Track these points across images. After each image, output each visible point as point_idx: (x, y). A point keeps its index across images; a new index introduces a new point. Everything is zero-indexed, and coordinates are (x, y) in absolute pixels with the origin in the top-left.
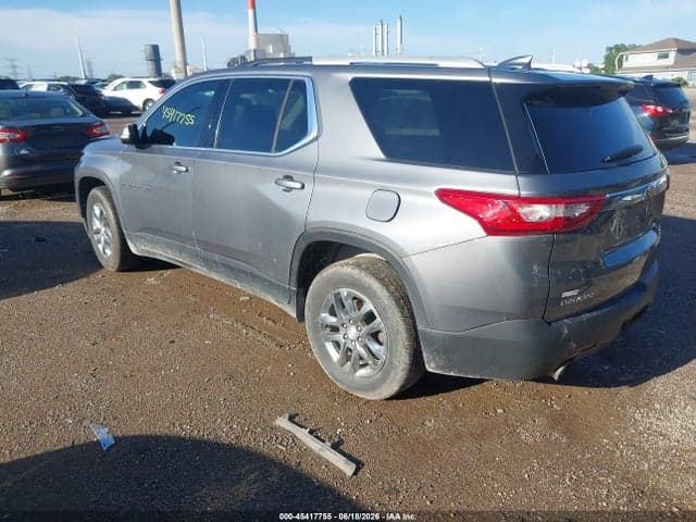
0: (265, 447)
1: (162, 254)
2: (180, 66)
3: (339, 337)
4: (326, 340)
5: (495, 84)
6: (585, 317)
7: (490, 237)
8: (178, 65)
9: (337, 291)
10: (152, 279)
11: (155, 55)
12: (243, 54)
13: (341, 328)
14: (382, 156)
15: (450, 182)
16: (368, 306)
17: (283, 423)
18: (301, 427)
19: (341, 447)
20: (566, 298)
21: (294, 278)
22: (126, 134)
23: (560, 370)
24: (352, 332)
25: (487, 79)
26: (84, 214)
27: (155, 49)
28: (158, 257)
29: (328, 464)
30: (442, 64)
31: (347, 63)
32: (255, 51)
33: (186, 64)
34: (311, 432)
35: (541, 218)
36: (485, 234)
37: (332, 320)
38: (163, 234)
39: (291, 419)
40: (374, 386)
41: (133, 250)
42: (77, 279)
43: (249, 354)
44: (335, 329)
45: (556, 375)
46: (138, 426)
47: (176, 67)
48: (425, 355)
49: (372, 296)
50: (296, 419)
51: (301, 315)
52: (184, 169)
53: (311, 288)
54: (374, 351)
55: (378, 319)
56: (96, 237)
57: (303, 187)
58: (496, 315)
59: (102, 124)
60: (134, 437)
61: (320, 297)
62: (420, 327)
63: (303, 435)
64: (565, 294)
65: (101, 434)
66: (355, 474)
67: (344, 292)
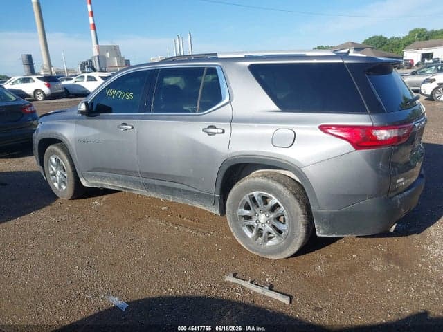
0: (226, 295)
1: (107, 184)
2: (47, 67)
3: (253, 222)
4: (243, 226)
5: (346, 64)
6: (406, 193)
7: (357, 151)
8: (45, 67)
9: (250, 194)
10: (96, 202)
11: (29, 61)
12: (90, 59)
13: (253, 217)
14: (278, 109)
15: (327, 121)
16: (274, 200)
17: (230, 279)
18: (244, 280)
19: (274, 288)
20: (399, 183)
21: (218, 189)
22: (83, 107)
23: (394, 226)
24: (262, 218)
25: (341, 61)
26: (42, 163)
27: (29, 57)
28: (105, 187)
29: (272, 299)
30: (308, 54)
31: (243, 56)
32: (98, 57)
33: (50, 66)
34: (251, 282)
35: (386, 137)
36: (354, 149)
37: (247, 212)
38: (110, 171)
39: (235, 276)
40: (280, 250)
41: (84, 183)
42: (44, 207)
43: (186, 241)
44: (248, 218)
45: (392, 229)
46: (139, 294)
47: (43, 68)
48: (316, 226)
49: (277, 194)
50: (237, 276)
51: (223, 212)
52: (130, 127)
53: (231, 194)
54: (279, 228)
55: (283, 208)
56: (53, 178)
57: (224, 132)
58: (362, 196)
59: (31, 105)
60: (139, 301)
61: (238, 198)
62: (314, 209)
63: (247, 284)
64: (398, 181)
65: (115, 301)
66: (291, 302)
67: (255, 194)
